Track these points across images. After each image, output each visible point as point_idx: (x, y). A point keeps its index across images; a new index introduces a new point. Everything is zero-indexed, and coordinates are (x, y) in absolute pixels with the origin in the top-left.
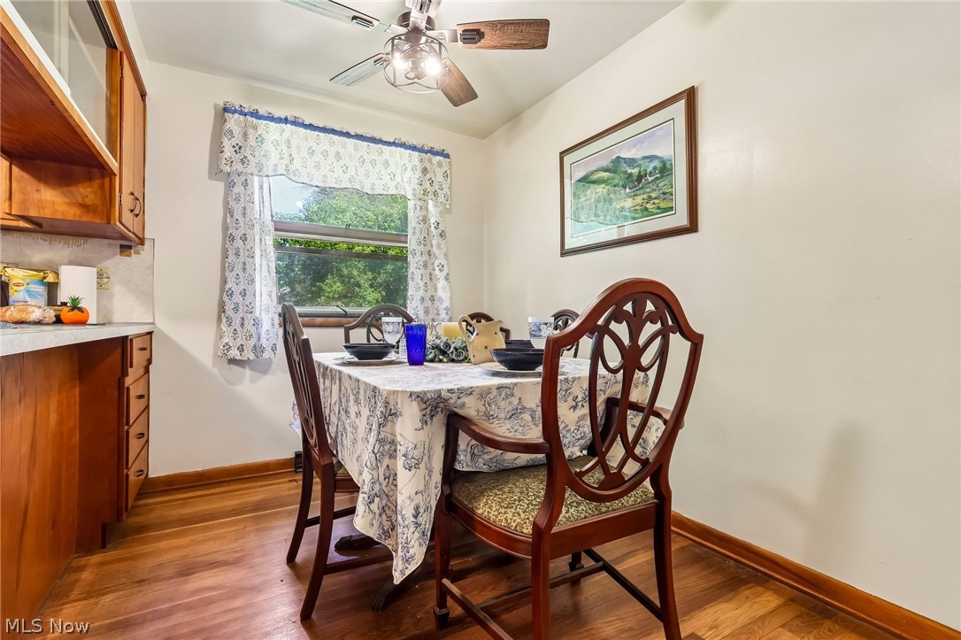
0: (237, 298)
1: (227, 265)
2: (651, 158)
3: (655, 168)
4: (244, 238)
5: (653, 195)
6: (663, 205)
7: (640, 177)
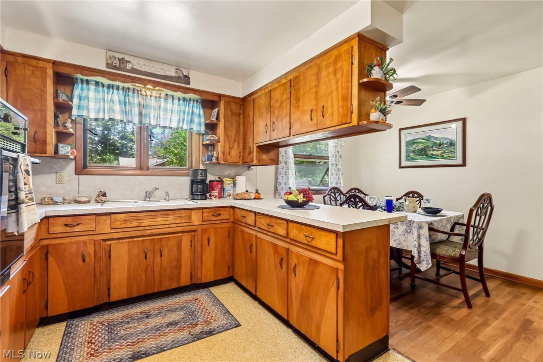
0: (283, 185)
1: (278, 173)
2: (446, 139)
3: (447, 142)
4: (286, 162)
5: (446, 151)
6: (450, 155)
7: (440, 145)
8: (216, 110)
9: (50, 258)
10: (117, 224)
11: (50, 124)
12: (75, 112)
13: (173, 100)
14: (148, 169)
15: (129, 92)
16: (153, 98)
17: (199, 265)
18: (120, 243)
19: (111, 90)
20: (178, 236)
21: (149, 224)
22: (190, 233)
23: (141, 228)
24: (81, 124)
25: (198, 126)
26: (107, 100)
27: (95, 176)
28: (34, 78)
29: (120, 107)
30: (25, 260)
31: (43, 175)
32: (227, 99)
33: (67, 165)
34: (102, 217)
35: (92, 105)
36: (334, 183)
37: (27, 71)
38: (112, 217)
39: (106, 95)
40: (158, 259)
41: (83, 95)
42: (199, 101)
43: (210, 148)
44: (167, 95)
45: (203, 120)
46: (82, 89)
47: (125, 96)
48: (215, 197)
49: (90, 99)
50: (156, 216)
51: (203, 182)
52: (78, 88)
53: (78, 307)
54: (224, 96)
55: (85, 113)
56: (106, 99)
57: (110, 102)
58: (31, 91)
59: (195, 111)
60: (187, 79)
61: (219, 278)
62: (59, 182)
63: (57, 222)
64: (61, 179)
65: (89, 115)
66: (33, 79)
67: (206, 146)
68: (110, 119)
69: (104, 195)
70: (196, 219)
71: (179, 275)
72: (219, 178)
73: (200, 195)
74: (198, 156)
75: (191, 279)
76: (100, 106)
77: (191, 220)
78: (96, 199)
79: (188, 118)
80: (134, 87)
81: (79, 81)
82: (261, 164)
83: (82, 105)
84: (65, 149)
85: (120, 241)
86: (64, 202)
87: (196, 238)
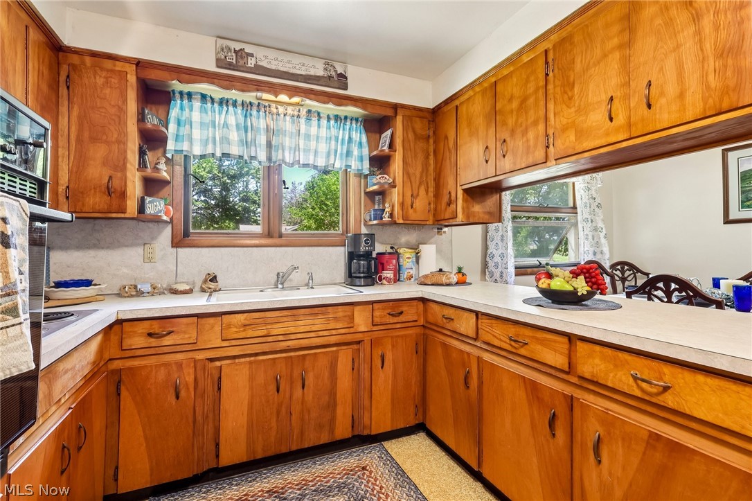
0: (497, 259)
1: (488, 237)
8: (389, 132)
9: (124, 393)
10: (233, 332)
11: (131, 164)
12: (171, 145)
13: (319, 120)
14: (281, 236)
15: (251, 109)
16: (288, 118)
17: (367, 402)
18: (236, 364)
19: (225, 108)
20: (332, 352)
21: (284, 331)
22: (351, 346)
23: (270, 339)
24: (181, 166)
25: (359, 160)
26: (219, 123)
27: (200, 249)
28: (109, 89)
29: (238, 135)
30: (70, 408)
31: (126, 249)
32: (408, 113)
33: (160, 232)
34: (208, 319)
35: (197, 133)
36: (591, 253)
37: (98, 78)
38: (224, 321)
39: (217, 116)
40: (298, 392)
41: (183, 118)
42: (360, 119)
43: (377, 198)
44: (309, 111)
45: (366, 151)
46: (182, 108)
47: (246, 116)
48: (389, 281)
49: (193, 124)
50: (295, 318)
51: (367, 255)
52: (175, 106)
53: (167, 478)
54: (403, 106)
55: (185, 147)
56: (217, 123)
57: (223, 127)
58: (104, 111)
59: (354, 136)
60: (342, 80)
61: (401, 425)
62: (149, 259)
63: (136, 329)
64: (151, 255)
65: (191, 149)
66: (107, 91)
67: (371, 195)
68: (223, 154)
69: (214, 279)
70: (361, 321)
71: (333, 420)
72: (392, 248)
73: (364, 277)
74: (358, 213)
75: (353, 427)
76: (208, 133)
77: (353, 322)
78: (201, 287)
79: (342, 149)
80: (259, 101)
81: (177, 95)
82: (471, 221)
83: (181, 134)
84: (156, 206)
85: (237, 361)
86: (155, 291)
87: (362, 355)
